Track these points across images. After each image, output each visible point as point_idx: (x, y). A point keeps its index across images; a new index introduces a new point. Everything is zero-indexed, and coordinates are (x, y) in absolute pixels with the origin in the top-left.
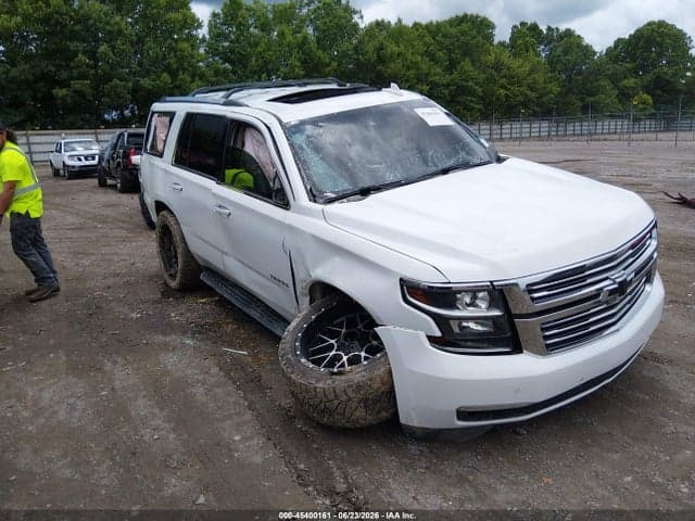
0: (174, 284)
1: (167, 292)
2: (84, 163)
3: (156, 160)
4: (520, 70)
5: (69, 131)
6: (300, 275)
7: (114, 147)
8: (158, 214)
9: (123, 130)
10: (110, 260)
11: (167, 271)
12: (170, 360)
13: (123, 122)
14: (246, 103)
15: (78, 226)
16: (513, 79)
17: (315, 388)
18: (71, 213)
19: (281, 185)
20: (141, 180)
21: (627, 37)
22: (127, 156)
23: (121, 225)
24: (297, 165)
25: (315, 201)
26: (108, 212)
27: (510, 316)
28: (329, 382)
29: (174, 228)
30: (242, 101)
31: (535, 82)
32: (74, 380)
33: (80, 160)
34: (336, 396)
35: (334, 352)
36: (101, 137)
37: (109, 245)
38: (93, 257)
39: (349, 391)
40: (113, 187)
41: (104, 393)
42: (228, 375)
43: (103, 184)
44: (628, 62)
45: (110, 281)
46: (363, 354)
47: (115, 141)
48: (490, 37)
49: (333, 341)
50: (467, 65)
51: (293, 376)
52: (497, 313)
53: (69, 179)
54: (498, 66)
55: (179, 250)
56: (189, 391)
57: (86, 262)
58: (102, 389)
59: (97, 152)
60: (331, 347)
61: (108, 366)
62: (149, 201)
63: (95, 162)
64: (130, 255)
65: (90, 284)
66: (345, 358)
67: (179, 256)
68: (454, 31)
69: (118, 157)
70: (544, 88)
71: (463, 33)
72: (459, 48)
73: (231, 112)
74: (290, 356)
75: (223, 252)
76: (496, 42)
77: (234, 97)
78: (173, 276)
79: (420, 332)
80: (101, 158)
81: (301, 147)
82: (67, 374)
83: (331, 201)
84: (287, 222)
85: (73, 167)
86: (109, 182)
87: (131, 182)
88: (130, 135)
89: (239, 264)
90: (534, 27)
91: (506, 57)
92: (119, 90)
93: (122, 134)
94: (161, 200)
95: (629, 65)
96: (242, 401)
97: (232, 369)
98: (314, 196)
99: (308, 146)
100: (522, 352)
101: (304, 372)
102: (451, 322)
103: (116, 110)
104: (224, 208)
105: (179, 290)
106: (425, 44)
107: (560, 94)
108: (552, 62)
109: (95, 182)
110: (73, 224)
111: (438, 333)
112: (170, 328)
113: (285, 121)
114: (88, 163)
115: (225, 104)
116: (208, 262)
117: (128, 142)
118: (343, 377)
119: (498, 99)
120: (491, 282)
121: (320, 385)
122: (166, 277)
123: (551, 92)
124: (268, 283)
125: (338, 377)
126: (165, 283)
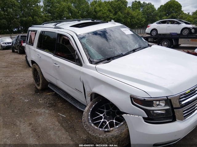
0: (39, 88)
1: (37, 91)
2: (7, 45)
3: (31, 47)
4: (134, 15)
5: (2, 35)
6: (87, 90)
7: (17, 40)
8: (32, 65)
9: (19, 34)
10: (17, 79)
11: (36, 83)
12: (40, 120)
13: (19, 32)
14: (63, 28)
15: (6, 66)
16: (132, 17)
17: (99, 138)
18: (4, 62)
19: (79, 57)
20: (26, 51)
21: (163, 5)
22: (20, 42)
23: (20, 65)
24: (84, 50)
25: (92, 63)
26: (16, 61)
27: (173, 108)
28: (105, 135)
29: (38, 70)
30: (61, 27)
31: (139, 18)
32: (6, 130)
33: (6, 44)
34: (107, 140)
35: (103, 120)
36: (13, 37)
37: (16, 73)
38: (11, 78)
39: (113, 139)
40: (17, 52)
41: (17, 136)
42: (62, 125)
43: (13, 51)
44: (164, 12)
45: (17, 87)
46: (114, 121)
47: (17, 38)
48: (126, 5)
49: (102, 115)
50: (119, 13)
51: (90, 132)
52: (168, 107)
53: (3, 50)
54: (128, 14)
55: (40, 77)
56: (48, 133)
57: (9, 80)
58: (17, 134)
59: (11, 41)
60: (101, 118)
61: (18, 123)
62: (29, 60)
63: (11, 45)
64: (23, 76)
65: (10, 88)
66: (108, 123)
67: (40, 79)
68: (116, 3)
69: (18, 43)
70: (141, 20)
71: (119, 4)
72: (118, 8)
73: (57, 31)
74: (87, 123)
75: (57, 79)
76: (128, 6)
77: (58, 25)
78: (38, 85)
79: (140, 117)
80: (13, 44)
81: (85, 44)
82: (3, 127)
83: (97, 63)
84: (81, 71)
85: (4, 46)
86: (15, 51)
87: (22, 51)
88: (21, 36)
89: (62, 83)
90: (139, 2)
91: (131, 11)
92: (16, 22)
93: (19, 36)
94: (33, 60)
95: (164, 13)
96: (68, 137)
97: (62, 122)
98: (91, 61)
99: (87, 43)
100: (176, 120)
101: (94, 130)
102: (151, 112)
103: (17, 28)
104: (57, 65)
105: (41, 90)
106: (108, 7)
107: (145, 21)
108: (144, 12)
109: (11, 51)
110: (4, 65)
111: (146, 116)
112: (39, 106)
113: (78, 34)
114: (8, 45)
115: (54, 28)
116: (51, 81)
117: (21, 38)
118: (110, 133)
119: (128, 23)
120: (167, 97)
121: (101, 136)
122: (36, 85)
123: (143, 21)
124: (74, 91)
125: (108, 133)
126: (36, 87)
